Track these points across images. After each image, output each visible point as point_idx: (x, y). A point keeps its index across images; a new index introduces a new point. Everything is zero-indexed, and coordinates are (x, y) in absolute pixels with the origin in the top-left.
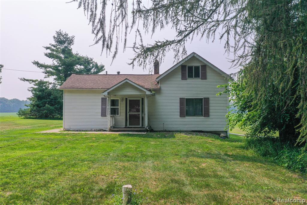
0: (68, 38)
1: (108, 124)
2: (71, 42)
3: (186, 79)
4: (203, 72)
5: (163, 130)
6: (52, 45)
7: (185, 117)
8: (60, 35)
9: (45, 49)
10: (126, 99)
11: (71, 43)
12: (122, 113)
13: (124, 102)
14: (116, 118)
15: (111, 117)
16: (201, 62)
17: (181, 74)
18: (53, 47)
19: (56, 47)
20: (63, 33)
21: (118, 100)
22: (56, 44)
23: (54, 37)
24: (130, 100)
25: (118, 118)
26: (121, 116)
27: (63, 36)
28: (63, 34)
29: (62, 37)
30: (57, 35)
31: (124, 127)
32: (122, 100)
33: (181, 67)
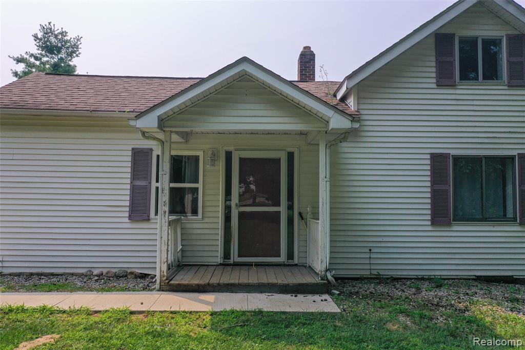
0: (66, 42)
1: (158, 249)
2: (73, 49)
3: (453, 86)
4: (513, 59)
5: (368, 273)
6: (32, 55)
7: (449, 224)
8: (50, 34)
9: (15, 62)
10: (229, 155)
11: (74, 52)
12: (209, 209)
13: (221, 166)
14: (188, 226)
15: (170, 223)
16: (506, 23)
17: (434, 64)
18: (32, 60)
19: (41, 59)
20: (57, 29)
21: (197, 158)
22: (39, 52)
23: (36, 37)
24: (242, 161)
25: (196, 226)
26: (206, 220)
27: (56, 36)
28: (56, 33)
29: (53, 39)
30: (42, 34)
31: (219, 260)
32: (214, 157)
33: (432, 40)
